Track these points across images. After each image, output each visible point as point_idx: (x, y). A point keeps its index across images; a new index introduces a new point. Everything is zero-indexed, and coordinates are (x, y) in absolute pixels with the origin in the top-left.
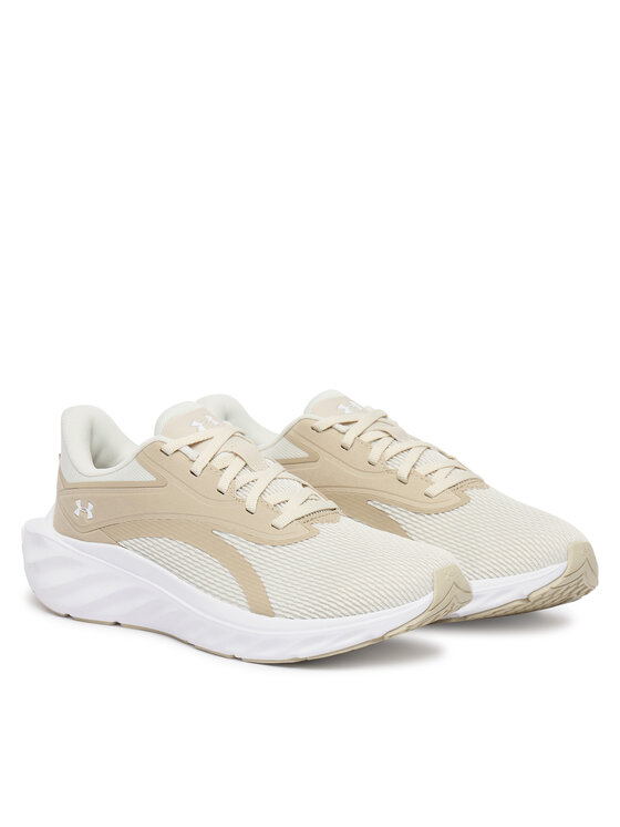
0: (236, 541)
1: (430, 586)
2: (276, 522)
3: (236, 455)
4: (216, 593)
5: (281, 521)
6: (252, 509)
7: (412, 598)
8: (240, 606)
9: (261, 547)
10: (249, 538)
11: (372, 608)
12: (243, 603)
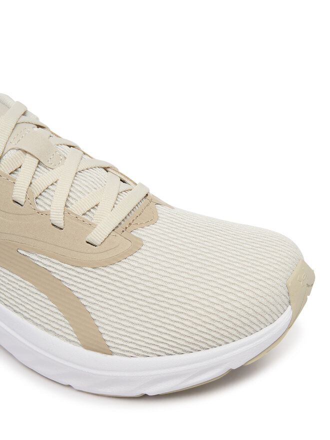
0: (48, 263)
1: (286, 301)
2: (91, 237)
3: (26, 152)
4: (39, 322)
5: (96, 236)
6: (60, 223)
7: (270, 319)
8: (70, 341)
9: (79, 270)
10: (63, 259)
11: (227, 340)
12: (72, 339)
